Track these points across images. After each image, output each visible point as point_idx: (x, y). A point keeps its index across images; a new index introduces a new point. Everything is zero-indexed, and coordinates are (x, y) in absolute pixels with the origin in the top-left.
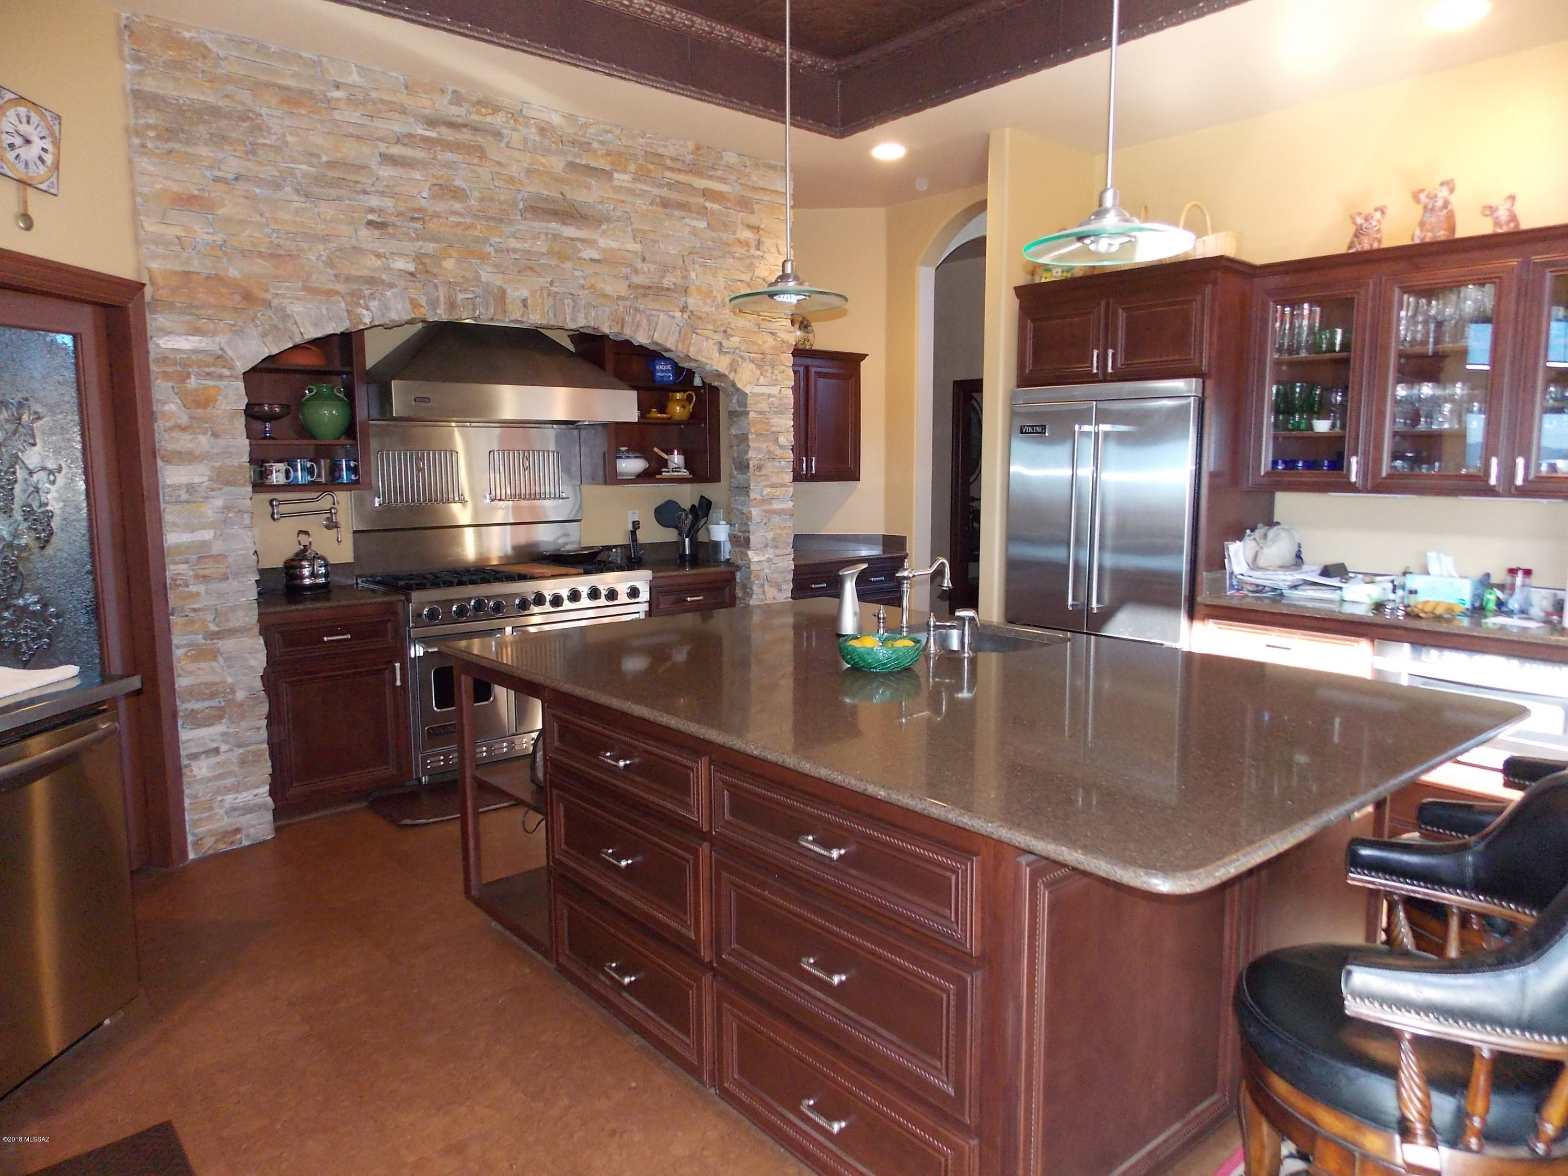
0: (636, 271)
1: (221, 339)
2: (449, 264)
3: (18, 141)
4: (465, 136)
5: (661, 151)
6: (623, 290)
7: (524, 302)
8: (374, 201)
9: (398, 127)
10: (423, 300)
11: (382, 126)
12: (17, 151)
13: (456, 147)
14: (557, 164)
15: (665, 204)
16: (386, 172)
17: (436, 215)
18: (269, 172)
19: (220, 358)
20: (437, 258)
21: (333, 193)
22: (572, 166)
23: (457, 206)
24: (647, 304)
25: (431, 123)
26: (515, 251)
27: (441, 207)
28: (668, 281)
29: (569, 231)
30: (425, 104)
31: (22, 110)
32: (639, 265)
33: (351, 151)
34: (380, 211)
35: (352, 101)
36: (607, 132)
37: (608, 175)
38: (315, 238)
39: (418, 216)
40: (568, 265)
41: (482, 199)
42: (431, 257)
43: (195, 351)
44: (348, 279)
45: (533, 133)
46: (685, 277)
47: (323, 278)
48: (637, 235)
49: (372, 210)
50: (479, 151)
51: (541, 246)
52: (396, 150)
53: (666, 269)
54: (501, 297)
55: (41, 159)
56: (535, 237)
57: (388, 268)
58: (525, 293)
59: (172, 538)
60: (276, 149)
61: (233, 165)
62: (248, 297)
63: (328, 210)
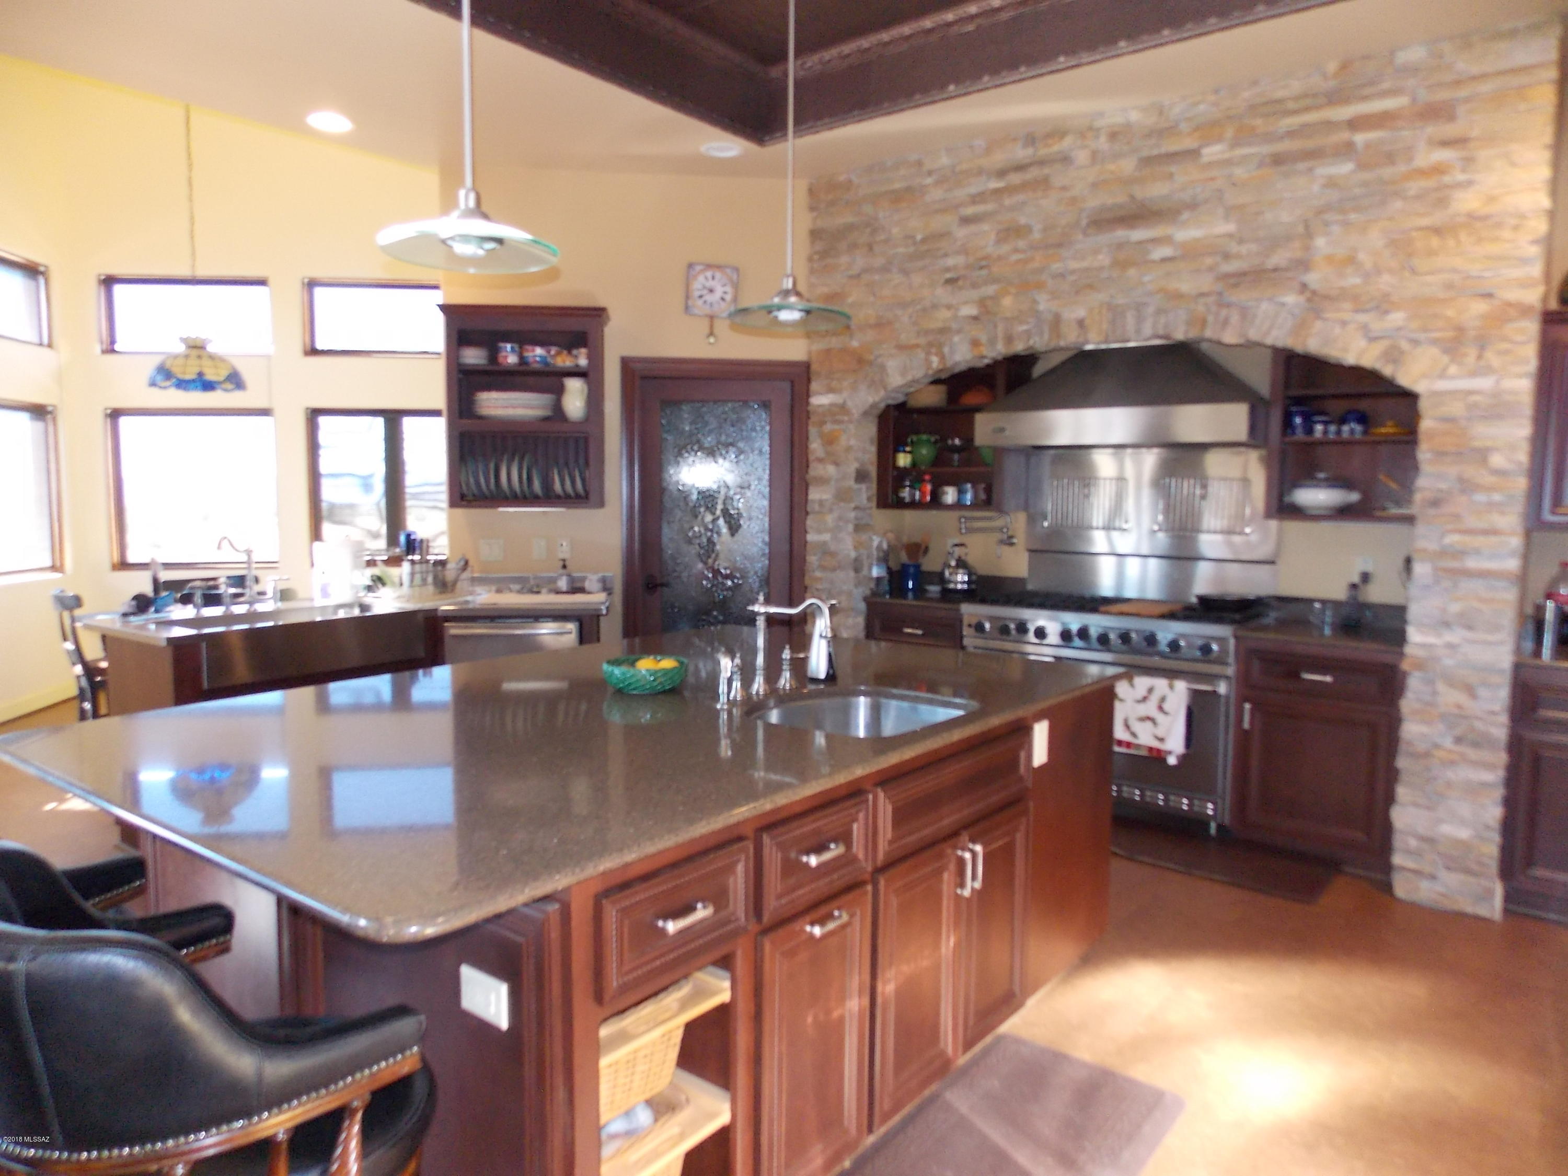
0: (1227, 256)
1: (845, 394)
2: (1007, 301)
3: (705, 292)
4: (1033, 173)
5: (1279, 94)
6: (1206, 283)
7: (1081, 323)
8: (950, 262)
9: (974, 188)
10: (984, 338)
11: (961, 194)
12: (704, 299)
13: (1023, 187)
14: (1128, 166)
15: (1278, 160)
16: (961, 233)
17: (1000, 258)
18: (879, 261)
19: (842, 408)
20: (995, 298)
21: (920, 264)
22: (1147, 161)
23: (1021, 244)
24: (1240, 296)
25: (1001, 173)
26: (1073, 272)
27: (1005, 248)
28: (1278, 259)
29: (1138, 234)
30: (999, 158)
31: (709, 274)
32: (1234, 248)
33: (938, 223)
34: (955, 268)
35: (938, 183)
36: (1197, 104)
37: (1194, 154)
38: (904, 305)
39: (984, 262)
40: (1132, 272)
41: (1045, 230)
42: (991, 298)
43: (832, 405)
44: (927, 332)
45: (1102, 143)
46: (1307, 248)
47: (907, 337)
48: (1230, 212)
49: (948, 270)
50: (1044, 184)
51: (1103, 259)
52: (970, 211)
53: (1274, 243)
54: (1056, 322)
55: (723, 299)
56: (1096, 252)
57: (955, 317)
58: (1081, 313)
59: (811, 537)
60: (886, 241)
61: (860, 262)
62: (861, 361)
63: (917, 279)
